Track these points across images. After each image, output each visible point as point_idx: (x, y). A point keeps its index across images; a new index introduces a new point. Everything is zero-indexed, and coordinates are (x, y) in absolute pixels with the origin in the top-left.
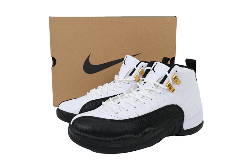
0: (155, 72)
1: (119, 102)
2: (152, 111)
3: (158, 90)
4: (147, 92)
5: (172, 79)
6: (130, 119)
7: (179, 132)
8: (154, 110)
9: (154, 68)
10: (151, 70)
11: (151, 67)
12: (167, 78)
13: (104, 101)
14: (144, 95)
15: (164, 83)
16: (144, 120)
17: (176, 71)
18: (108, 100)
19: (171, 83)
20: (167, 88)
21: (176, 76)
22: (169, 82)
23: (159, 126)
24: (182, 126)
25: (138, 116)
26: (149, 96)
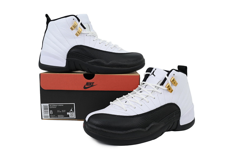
0: (155, 76)
1: (126, 102)
2: (155, 108)
3: (159, 91)
4: (150, 93)
5: (171, 81)
6: (137, 115)
7: (177, 128)
8: (157, 108)
9: (153, 72)
10: (151, 74)
11: (151, 72)
12: (167, 80)
13: (112, 101)
14: (148, 95)
15: (164, 85)
16: (149, 116)
17: (174, 75)
18: (115, 100)
19: (170, 85)
20: (166, 89)
21: (174, 79)
22: (168, 84)
23: (161, 121)
24: (179, 121)
25: (144, 113)
26: (152, 96)
